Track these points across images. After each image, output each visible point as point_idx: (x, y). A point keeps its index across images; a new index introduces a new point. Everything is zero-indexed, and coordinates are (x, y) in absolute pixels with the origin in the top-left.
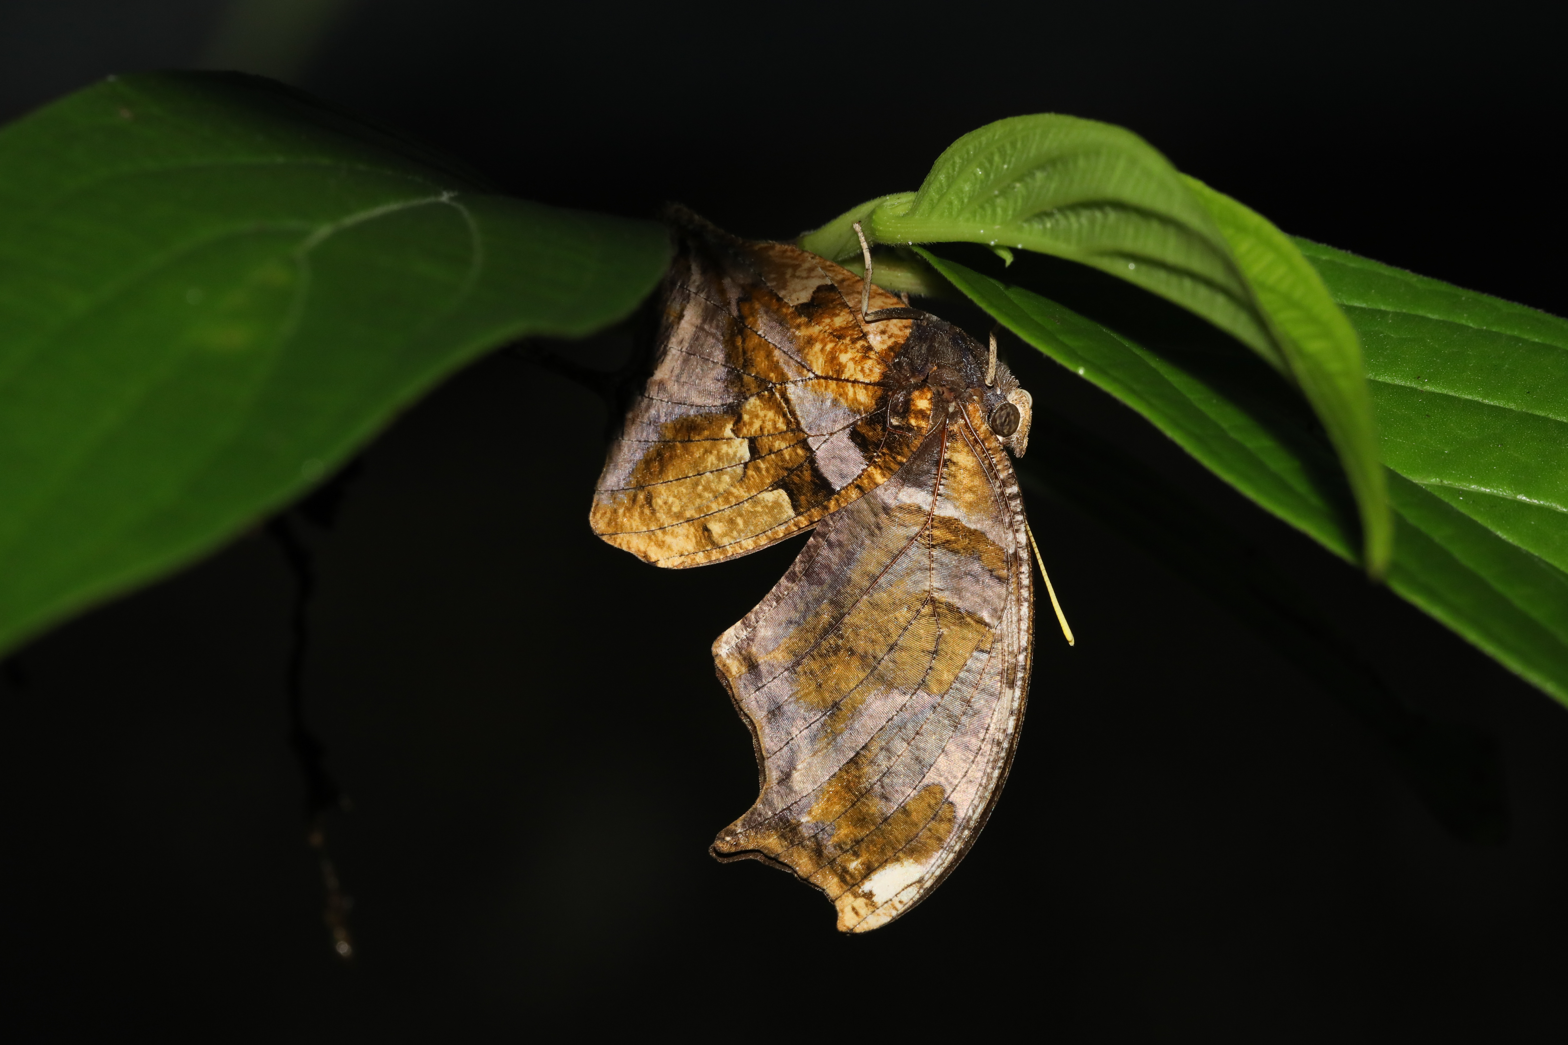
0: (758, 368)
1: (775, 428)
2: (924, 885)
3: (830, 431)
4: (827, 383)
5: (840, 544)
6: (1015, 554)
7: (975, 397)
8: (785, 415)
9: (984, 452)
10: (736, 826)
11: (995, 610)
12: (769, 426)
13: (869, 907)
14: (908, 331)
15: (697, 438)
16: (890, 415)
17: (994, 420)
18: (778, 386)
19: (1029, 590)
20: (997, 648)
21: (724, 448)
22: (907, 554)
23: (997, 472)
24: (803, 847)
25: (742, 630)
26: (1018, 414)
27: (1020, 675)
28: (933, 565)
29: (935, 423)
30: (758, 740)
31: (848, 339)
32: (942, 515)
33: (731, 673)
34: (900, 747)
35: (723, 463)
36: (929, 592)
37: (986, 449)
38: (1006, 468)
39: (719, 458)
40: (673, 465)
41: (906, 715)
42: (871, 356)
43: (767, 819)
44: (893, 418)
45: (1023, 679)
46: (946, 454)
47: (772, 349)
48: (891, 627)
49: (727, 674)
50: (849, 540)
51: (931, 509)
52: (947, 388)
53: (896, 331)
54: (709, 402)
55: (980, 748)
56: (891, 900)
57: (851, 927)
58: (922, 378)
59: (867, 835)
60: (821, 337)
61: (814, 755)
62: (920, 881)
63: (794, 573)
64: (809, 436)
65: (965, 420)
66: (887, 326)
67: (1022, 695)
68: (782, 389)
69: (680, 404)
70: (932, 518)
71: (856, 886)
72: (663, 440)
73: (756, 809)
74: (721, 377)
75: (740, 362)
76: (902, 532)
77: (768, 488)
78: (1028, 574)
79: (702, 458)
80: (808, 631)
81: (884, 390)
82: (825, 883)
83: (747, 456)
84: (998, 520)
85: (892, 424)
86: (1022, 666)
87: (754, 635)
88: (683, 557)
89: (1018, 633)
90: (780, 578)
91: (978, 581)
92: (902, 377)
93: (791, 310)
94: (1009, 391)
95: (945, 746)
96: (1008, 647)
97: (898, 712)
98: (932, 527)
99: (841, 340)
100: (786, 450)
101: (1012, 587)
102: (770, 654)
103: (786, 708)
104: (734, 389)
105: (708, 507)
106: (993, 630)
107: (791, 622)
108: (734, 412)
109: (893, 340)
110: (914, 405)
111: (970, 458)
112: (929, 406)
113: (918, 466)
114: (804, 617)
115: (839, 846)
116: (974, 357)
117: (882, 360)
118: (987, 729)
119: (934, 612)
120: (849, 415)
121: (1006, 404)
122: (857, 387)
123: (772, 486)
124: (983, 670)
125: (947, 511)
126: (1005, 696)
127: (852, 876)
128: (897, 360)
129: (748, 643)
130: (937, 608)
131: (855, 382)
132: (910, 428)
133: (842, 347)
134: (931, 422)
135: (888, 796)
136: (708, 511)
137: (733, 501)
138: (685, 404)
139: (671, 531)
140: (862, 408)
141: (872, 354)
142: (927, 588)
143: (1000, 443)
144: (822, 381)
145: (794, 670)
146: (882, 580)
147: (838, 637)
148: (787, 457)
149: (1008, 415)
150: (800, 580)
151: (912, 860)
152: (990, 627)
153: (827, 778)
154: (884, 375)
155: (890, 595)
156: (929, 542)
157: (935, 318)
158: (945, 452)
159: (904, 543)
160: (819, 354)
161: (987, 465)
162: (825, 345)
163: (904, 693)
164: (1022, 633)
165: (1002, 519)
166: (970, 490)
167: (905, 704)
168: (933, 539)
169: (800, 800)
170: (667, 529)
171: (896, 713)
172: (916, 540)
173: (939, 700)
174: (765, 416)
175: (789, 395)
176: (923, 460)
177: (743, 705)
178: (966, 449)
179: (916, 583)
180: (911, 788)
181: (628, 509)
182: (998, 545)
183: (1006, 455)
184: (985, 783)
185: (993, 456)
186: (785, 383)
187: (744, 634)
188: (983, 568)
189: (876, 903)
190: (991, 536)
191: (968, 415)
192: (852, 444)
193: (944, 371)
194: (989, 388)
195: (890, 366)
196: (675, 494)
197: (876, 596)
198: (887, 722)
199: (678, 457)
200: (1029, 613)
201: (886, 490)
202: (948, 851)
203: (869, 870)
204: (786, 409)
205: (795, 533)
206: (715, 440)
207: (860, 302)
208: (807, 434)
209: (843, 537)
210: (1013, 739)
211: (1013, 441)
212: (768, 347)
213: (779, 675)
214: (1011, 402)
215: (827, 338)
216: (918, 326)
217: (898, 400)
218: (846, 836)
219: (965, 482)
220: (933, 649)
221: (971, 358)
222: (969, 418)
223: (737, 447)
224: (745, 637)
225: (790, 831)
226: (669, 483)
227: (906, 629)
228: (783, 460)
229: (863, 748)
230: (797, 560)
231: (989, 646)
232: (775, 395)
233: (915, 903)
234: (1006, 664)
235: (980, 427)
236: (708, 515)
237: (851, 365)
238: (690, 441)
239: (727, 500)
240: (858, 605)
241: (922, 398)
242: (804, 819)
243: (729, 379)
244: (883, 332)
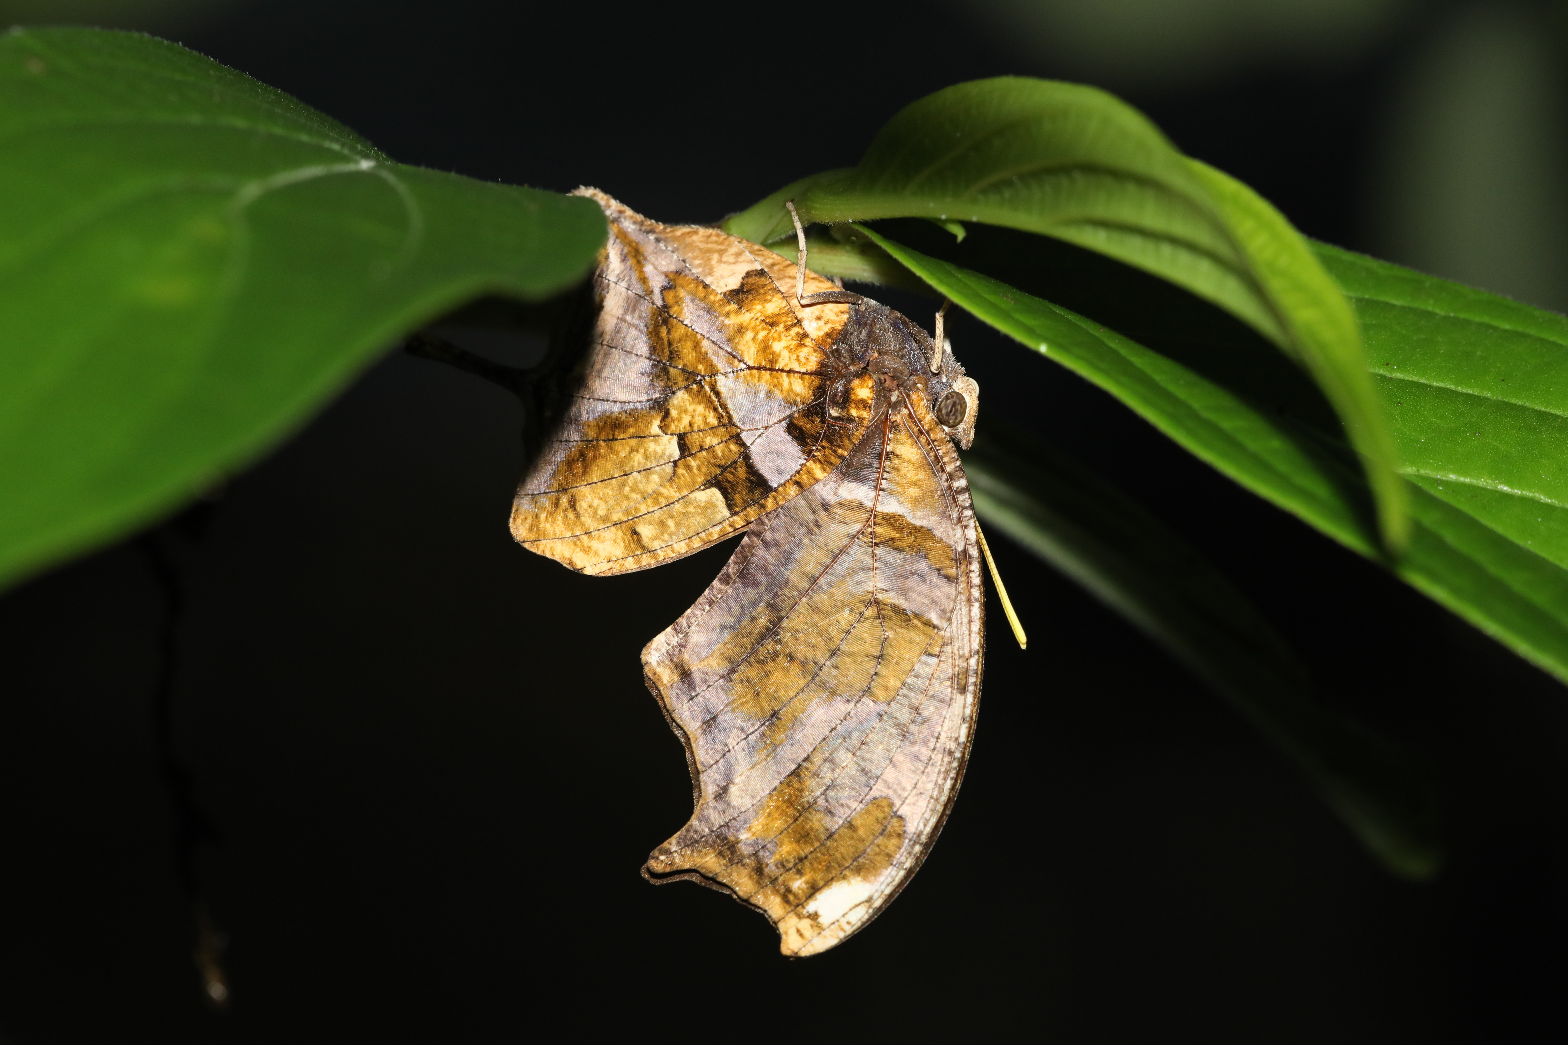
0: (685, 360)
1: (706, 423)
2: (873, 904)
3: (765, 425)
4: (760, 374)
5: (777, 544)
6: (965, 551)
7: (919, 385)
8: (715, 410)
9: (929, 444)
10: (671, 844)
11: (944, 611)
12: (699, 422)
13: (815, 928)
14: (845, 317)
15: (622, 436)
16: (829, 406)
17: (940, 410)
18: (707, 379)
19: (980, 590)
20: (947, 652)
21: (651, 446)
22: (848, 553)
23: (944, 464)
24: (743, 865)
25: (673, 636)
26: (965, 403)
27: (972, 680)
28: (876, 565)
29: (877, 414)
30: (692, 753)
31: (782, 326)
32: (885, 511)
33: (662, 682)
34: (844, 757)
35: (651, 462)
36: (873, 593)
37: (931, 440)
38: (954, 460)
39: (646, 457)
40: (598, 465)
41: (851, 723)
42: (807, 344)
43: (703, 836)
44: (833, 408)
45: (975, 684)
46: (888, 447)
47: (700, 339)
48: (833, 631)
49: (658, 684)
50: (786, 539)
51: (874, 505)
52: (889, 376)
53: (833, 317)
54: (634, 397)
55: (930, 759)
56: (838, 921)
57: (796, 950)
58: (862, 365)
59: (811, 852)
60: (752, 325)
61: (753, 768)
62: (869, 900)
63: (728, 575)
64: (742, 430)
65: (909, 410)
66: (823, 311)
67: (974, 701)
68: (711, 382)
69: (603, 400)
70: (875, 514)
71: (800, 907)
72: (585, 439)
73: (691, 826)
74: (645, 371)
75: (666, 355)
76: (843, 529)
77: (700, 487)
78: (978, 573)
79: (628, 457)
80: (743, 637)
81: (822, 380)
82: (766, 904)
83: (676, 454)
84: (945, 515)
85: (831, 415)
86: (974, 670)
87: (686, 641)
88: (611, 563)
89: (970, 635)
90: (712, 581)
91: (924, 581)
92: (841, 364)
93: (719, 297)
94: (955, 379)
95: (893, 756)
96: (958, 651)
97: (842, 721)
98: (875, 524)
99: (774, 328)
100: (718, 446)
101: (962, 586)
102: (703, 661)
103: (721, 718)
104: (660, 383)
105: (636, 509)
106: (942, 633)
107: (725, 627)
108: (661, 407)
109: (829, 326)
110: (854, 394)
111: (915, 450)
112: (871, 395)
113: (859, 459)
114: (739, 621)
115: (782, 864)
116: (918, 342)
117: (819, 348)
118: (938, 738)
119: (879, 614)
120: (784, 407)
121: (952, 392)
122: (792, 377)
123: (704, 485)
124: (932, 675)
125: (890, 506)
126: (956, 703)
127: (796, 896)
128: (835, 347)
129: (680, 650)
130: (882, 609)
131: (790, 372)
132: (851, 420)
133: (776, 335)
134: (872, 412)
135: (832, 810)
136: (636, 513)
137: (663, 502)
138: (607, 401)
139: (597, 536)
140: (798, 399)
141: (807, 341)
142: (871, 589)
143: (946, 434)
144: (755, 371)
145: (730, 677)
146: (822, 581)
147: (776, 642)
148: (720, 454)
149: (954, 404)
150: (734, 582)
151: (859, 879)
152: (939, 629)
153: (768, 792)
154: (822, 364)
155: (831, 596)
156: (871, 540)
157: (873, 302)
158: (887, 444)
159: (845, 541)
160: (751, 343)
161: (932, 458)
162: (756, 334)
163: (848, 701)
164: (973, 635)
165: (950, 515)
166: (915, 484)
167: (850, 712)
168: (875, 537)
169: (738, 816)
170: (593, 533)
171: (840, 722)
172: (858, 538)
173: (886, 708)
174: (694, 411)
175: (719, 388)
176: (865, 454)
177: (675, 715)
178: (910, 441)
179: (859, 583)
180: (856, 800)
181: (551, 514)
182: (946, 542)
183: (952, 447)
184: (937, 796)
185: (939, 448)
186: (714, 375)
187: (675, 641)
188: (930, 567)
189: (822, 925)
190: (938, 533)
191: (911, 405)
192: (789, 438)
193: (885, 357)
194: (935, 375)
195: (827, 354)
196: (600, 496)
197: (816, 598)
198: (831, 732)
199: (602, 457)
200: (980, 614)
201: (825, 485)
202: (898, 868)
203: (814, 890)
204: (717, 403)
205: (730, 535)
206: (641, 437)
207: (794, 286)
208: (740, 429)
209: (780, 536)
210: (965, 749)
211: (959, 432)
212: (696, 337)
213: (714, 683)
214: (957, 391)
215: (759, 325)
216: (857, 311)
217: (837, 390)
218: (789, 853)
219: (909, 476)
220: (878, 654)
221: (914, 344)
222: (913, 408)
223: (666, 445)
224: (677, 644)
225: (729, 849)
226: (594, 484)
227: (848, 632)
228: (715, 457)
229: (806, 759)
230: (730, 561)
231: (938, 649)
232: (705, 389)
233: (863, 924)
234: (957, 668)
235: (924, 418)
236: (636, 517)
237: (785, 354)
238: (614, 439)
239: (656, 501)
240: (797, 607)
241: (862, 387)
242: (743, 836)
243: (654, 372)
244: (819, 318)
